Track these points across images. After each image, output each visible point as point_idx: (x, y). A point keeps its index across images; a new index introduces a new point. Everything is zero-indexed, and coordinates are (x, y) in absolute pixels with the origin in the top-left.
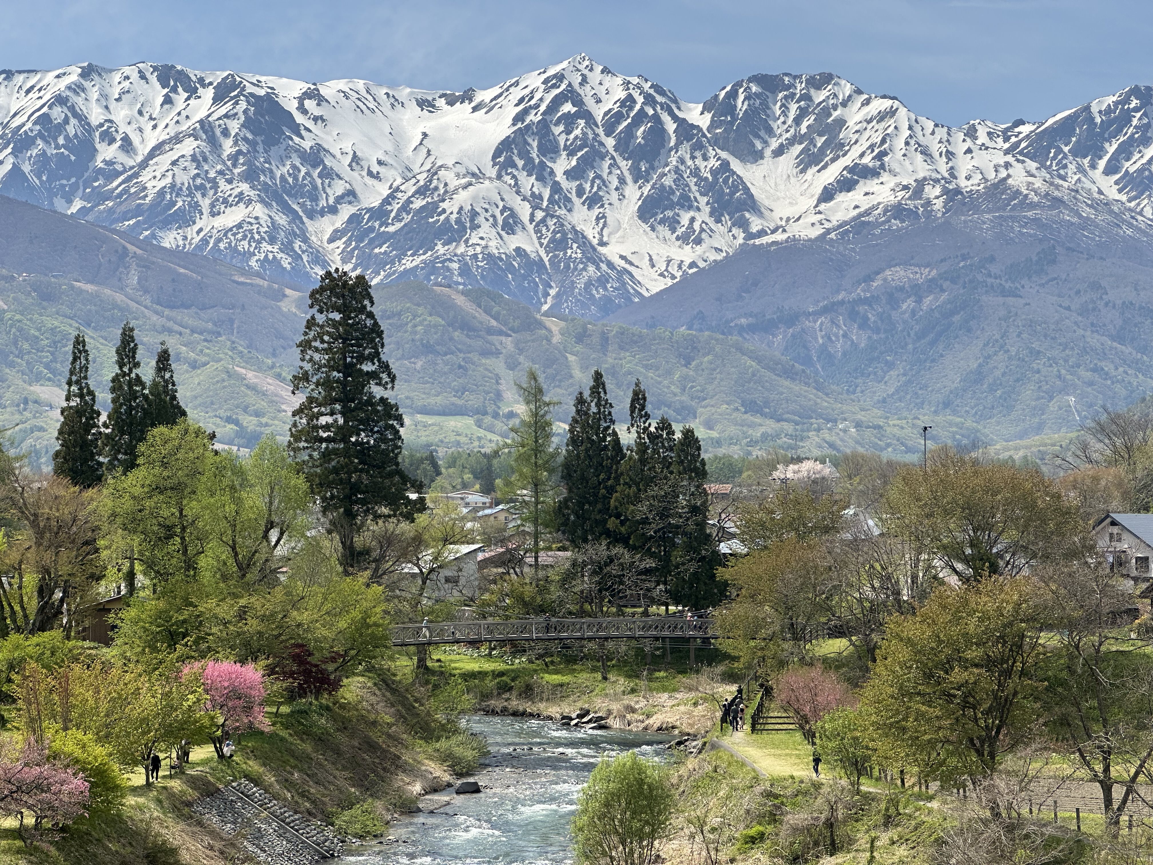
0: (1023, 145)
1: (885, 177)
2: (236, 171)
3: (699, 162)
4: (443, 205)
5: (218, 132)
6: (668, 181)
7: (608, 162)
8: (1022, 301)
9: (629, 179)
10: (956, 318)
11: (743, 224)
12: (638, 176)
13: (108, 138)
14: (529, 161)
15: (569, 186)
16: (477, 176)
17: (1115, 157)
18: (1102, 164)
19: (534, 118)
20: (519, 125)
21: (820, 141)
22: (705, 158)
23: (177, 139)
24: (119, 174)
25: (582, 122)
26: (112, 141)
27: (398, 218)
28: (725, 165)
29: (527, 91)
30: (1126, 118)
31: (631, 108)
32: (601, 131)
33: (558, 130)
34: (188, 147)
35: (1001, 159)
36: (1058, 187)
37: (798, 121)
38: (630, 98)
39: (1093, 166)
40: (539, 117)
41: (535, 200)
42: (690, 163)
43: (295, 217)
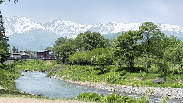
0: (43, 25)
1: (29, 27)
3: (9, 24)
11: (14, 31)
21: (22, 23)
28: (12, 25)
35: (41, 26)
37: (20, 21)
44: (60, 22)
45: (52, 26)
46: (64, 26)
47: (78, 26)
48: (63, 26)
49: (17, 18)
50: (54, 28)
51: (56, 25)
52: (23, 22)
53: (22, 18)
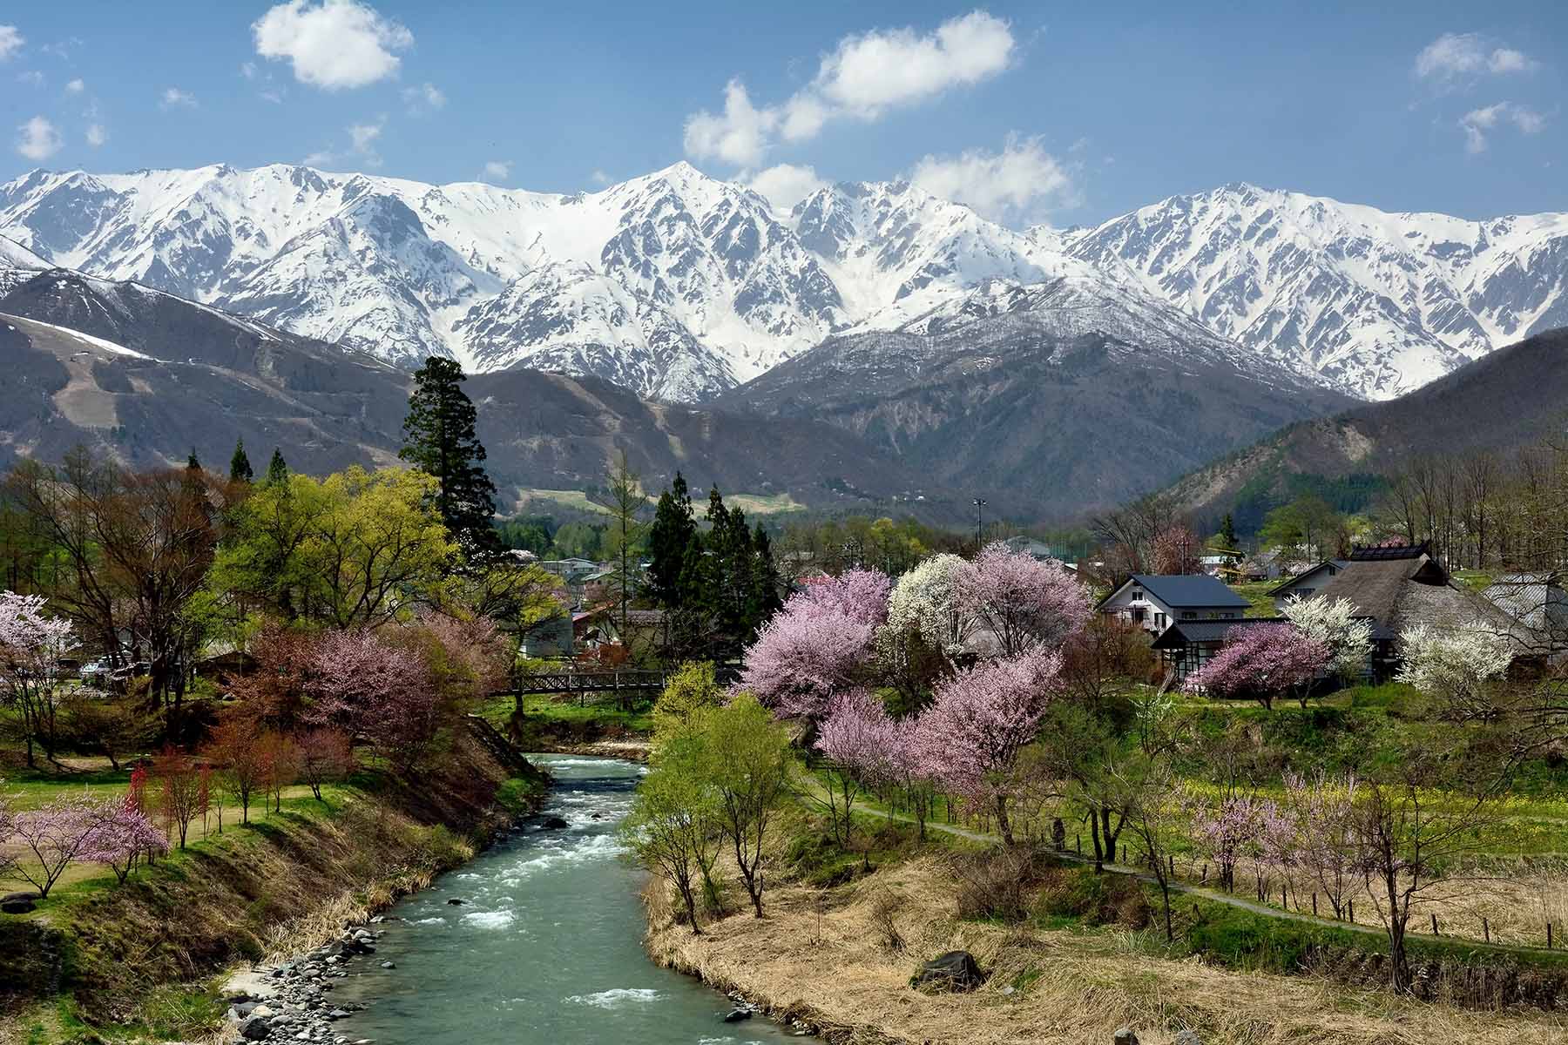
0: (1079, 247)
1: (956, 276)
2: (365, 265)
3: (789, 260)
4: (555, 300)
5: (347, 228)
6: (761, 279)
7: (707, 260)
8: (1077, 389)
9: (726, 277)
10: (1019, 403)
11: (829, 317)
12: (733, 272)
13: (244, 232)
14: (635, 259)
15: (672, 282)
16: (589, 272)
17: (1159, 260)
18: (1147, 266)
19: (638, 220)
20: (626, 226)
21: (898, 243)
22: (794, 258)
23: (309, 235)
24: (253, 267)
25: (682, 224)
26: (247, 236)
27: (516, 310)
29: (633, 195)
30: (1168, 224)
31: (727, 211)
32: (700, 233)
33: (662, 231)
34: (318, 244)
36: (1109, 287)
38: (727, 203)
39: (1139, 267)
40: (644, 219)
41: (639, 295)
42: (781, 262)
43: (421, 308)
44: (1229, 212)
46: (1275, 242)
47: (1412, 235)
48: (1259, 243)
49: (859, 205)
50: (1173, 267)
52: (908, 233)
53: (897, 200)
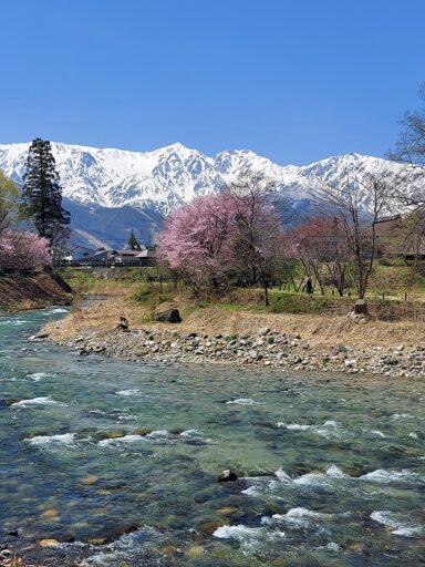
0: (303, 172)
1: (264, 180)
2: (78, 174)
4: (137, 185)
5: (72, 162)
6: (202, 180)
7: (185, 174)
9: (191, 179)
14: (162, 173)
16: (148, 177)
17: (327, 176)
18: (324, 178)
20: (160, 163)
22: (213, 173)
25: (178, 162)
27: (125, 189)
28: (219, 176)
29: (163, 153)
30: (331, 166)
31: (192, 159)
32: (183, 165)
34: (64, 167)
35: (296, 176)
36: (311, 185)
37: (239, 163)
38: (192, 156)
39: (321, 179)
40: (166, 160)
42: (208, 175)
43: (95, 187)
44: (350, 162)
45: (326, 173)
46: (364, 172)
48: (359, 172)
49: (233, 157)
51: (340, 171)
52: (249, 166)
53: (245, 156)
